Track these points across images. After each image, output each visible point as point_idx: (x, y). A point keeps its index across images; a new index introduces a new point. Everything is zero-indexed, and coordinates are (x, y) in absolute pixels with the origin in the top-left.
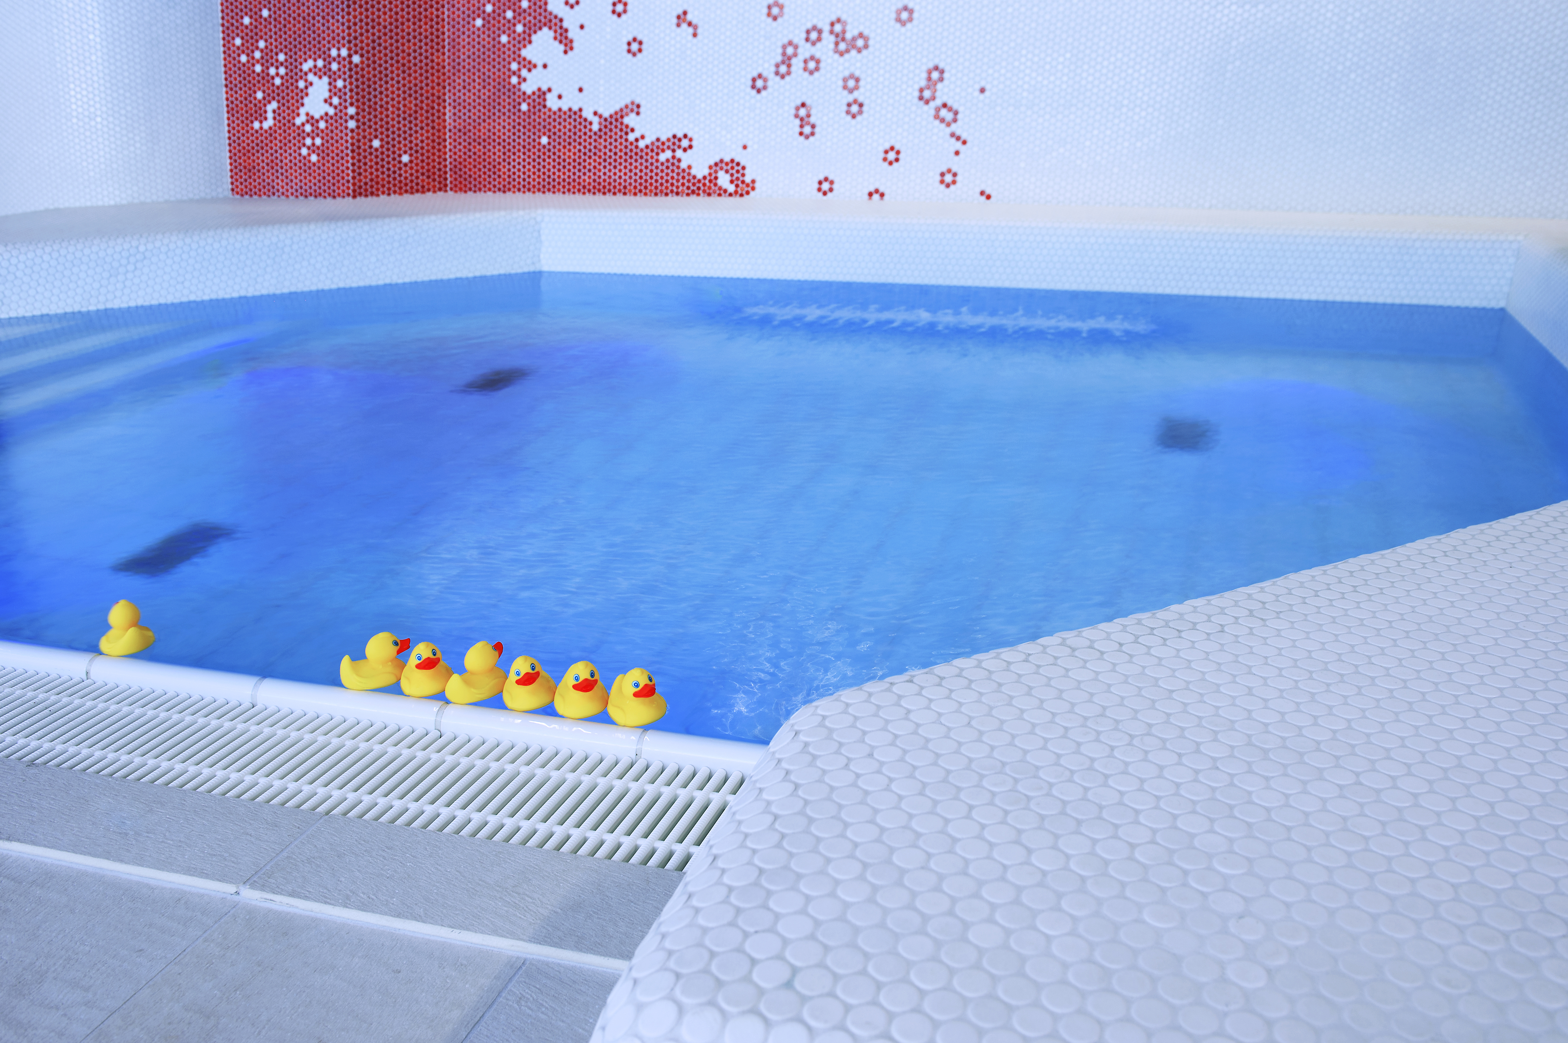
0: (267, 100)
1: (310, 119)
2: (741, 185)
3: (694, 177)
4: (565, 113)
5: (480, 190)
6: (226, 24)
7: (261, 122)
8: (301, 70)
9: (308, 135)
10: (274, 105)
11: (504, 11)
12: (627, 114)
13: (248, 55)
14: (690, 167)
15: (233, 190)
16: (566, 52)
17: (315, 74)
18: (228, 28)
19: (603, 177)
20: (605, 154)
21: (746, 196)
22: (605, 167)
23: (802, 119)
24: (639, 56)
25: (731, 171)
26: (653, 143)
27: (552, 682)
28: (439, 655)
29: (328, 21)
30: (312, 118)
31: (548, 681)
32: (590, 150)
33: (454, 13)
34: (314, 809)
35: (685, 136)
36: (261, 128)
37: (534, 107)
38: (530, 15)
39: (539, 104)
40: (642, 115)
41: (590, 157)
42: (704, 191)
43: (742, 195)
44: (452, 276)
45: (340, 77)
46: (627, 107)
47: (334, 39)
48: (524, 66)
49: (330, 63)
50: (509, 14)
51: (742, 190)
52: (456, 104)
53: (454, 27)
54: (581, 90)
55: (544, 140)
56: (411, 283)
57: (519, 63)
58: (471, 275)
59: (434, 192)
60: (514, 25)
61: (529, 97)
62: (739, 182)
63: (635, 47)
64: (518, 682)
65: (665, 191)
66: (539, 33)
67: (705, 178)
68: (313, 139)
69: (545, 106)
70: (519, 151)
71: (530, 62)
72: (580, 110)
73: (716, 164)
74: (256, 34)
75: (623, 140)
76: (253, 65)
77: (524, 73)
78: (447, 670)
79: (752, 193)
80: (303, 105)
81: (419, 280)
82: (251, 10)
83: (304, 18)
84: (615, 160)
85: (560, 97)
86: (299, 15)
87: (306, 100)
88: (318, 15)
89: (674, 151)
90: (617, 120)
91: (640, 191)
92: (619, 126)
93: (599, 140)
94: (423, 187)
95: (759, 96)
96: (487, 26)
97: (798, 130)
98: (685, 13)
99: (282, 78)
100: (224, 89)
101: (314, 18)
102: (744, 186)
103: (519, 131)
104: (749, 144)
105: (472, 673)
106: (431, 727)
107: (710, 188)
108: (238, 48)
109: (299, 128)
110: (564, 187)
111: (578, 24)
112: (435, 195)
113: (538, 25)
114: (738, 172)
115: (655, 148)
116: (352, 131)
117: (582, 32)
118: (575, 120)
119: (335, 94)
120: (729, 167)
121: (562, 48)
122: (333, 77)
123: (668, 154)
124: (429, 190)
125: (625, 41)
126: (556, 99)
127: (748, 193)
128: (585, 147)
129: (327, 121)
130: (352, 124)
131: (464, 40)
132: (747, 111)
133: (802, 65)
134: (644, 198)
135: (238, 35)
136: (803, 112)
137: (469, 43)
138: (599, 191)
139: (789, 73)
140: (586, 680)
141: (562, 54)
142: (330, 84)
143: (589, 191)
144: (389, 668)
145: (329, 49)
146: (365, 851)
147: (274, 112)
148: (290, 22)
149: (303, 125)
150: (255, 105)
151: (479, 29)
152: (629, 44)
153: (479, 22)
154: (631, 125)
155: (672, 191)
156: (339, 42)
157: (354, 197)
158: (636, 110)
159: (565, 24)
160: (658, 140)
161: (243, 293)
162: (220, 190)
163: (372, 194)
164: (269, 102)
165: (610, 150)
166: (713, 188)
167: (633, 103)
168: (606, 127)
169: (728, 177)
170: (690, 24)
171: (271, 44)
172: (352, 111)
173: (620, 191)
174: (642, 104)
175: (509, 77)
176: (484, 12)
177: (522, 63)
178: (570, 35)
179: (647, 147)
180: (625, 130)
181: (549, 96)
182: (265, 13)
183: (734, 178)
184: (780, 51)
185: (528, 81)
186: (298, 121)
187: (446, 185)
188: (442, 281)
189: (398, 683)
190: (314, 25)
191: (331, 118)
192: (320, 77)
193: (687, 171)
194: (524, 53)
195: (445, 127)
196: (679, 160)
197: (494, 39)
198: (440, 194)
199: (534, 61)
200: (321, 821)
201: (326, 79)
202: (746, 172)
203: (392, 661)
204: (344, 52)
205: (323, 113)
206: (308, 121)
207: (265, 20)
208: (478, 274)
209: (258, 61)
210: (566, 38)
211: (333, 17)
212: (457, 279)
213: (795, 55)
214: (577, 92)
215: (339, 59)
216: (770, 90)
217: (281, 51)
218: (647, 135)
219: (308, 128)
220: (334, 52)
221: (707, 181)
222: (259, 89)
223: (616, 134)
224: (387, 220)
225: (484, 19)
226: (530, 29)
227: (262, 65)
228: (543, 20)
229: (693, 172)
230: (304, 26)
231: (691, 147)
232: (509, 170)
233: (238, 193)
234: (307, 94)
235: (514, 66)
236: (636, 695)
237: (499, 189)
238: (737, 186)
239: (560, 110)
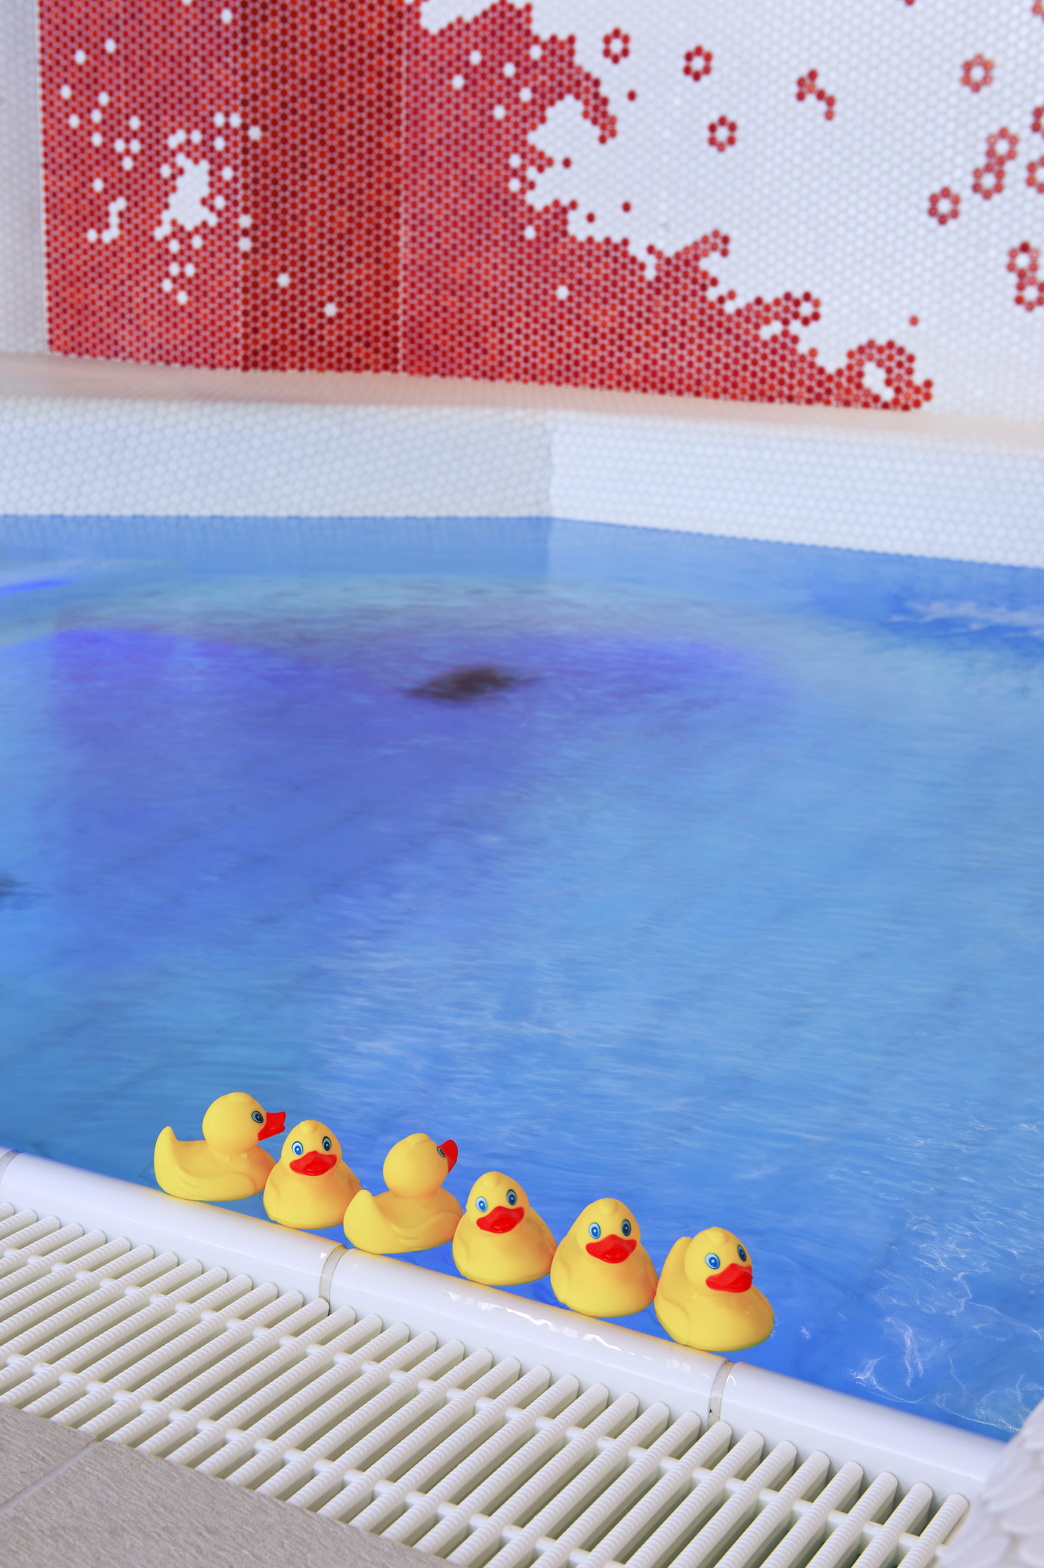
0: (110, 194)
1: (179, 232)
2: (905, 389)
3: (821, 371)
4: (599, 247)
5: (452, 372)
6: (49, 62)
7: (99, 231)
8: (166, 147)
9: (175, 258)
10: (120, 204)
11: (501, 65)
12: (706, 254)
13: (81, 116)
14: (813, 352)
15: (51, 342)
16: (603, 140)
17: (188, 155)
18: (51, 69)
19: (661, 362)
20: (665, 322)
21: (914, 411)
22: (664, 345)
23: (1022, 274)
24: (730, 150)
25: (888, 364)
26: (749, 307)
27: (549, 1234)
28: (335, 1150)
29: (211, 66)
30: (182, 229)
31: (541, 1232)
32: (640, 315)
33: (416, 64)
34: (77, 1424)
35: (807, 297)
36: (99, 241)
37: (547, 234)
38: (544, 72)
39: (555, 228)
40: (732, 257)
41: (639, 327)
42: (838, 398)
43: (906, 408)
44: (401, 513)
45: (227, 162)
46: (705, 240)
47: (219, 96)
48: (532, 162)
49: (212, 138)
50: (509, 70)
51: (907, 397)
52: (417, 222)
53: (416, 88)
54: (627, 207)
55: (562, 293)
56: (331, 519)
57: (523, 156)
58: (432, 514)
59: (376, 371)
60: (517, 89)
61: (539, 216)
62: (902, 385)
63: (722, 134)
64: (482, 1224)
65: (768, 393)
66: (559, 104)
67: (840, 373)
68: (182, 265)
69: (564, 233)
70: (519, 308)
71: (541, 155)
72: (625, 242)
73: (861, 350)
74: (96, 81)
75: (697, 299)
76: (90, 134)
77: (531, 173)
78: (350, 1182)
79: (926, 406)
80: (167, 206)
81: (346, 514)
82: (88, 40)
83: (172, 59)
84: (683, 334)
85: (591, 218)
86: (164, 53)
87: (172, 199)
88: (196, 53)
89: (786, 322)
90: (687, 263)
91: (725, 391)
92: (691, 275)
93: (655, 297)
94: (358, 361)
95: (942, 230)
96: (472, 88)
97: (1013, 292)
98: (813, 75)
99: (135, 158)
100: (42, 172)
101: (188, 59)
102: (911, 391)
103: (520, 274)
104: (922, 315)
105: (396, 1195)
106: (312, 1292)
107: (848, 391)
108: (66, 103)
109: (159, 245)
110: (593, 376)
111: (626, 91)
112: (377, 376)
113: (558, 90)
114: (900, 365)
115: (752, 315)
116: (245, 256)
117: (632, 106)
118: (615, 260)
119: (220, 191)
120: (884, 356)
121: (597, 131)
122: (217, 163)
123: (776, 327)
124: (367, 367)
125: (706, 123)
126: (584, 222)
127: (917, 404)
128: (631, 308)
129: (205, 237)
130: (245, 244)
131: (432, 112)
132: (919, 257)
133: (1024, 174)
134: (731, 403)
135: (66, 81)
136: (1023, 261)
137: (440, 118)
138: (654, 386)
139: (999, 188)
140: (613, 1237)
141: (596, 143)
142: (211, 173)
143: (636, 385)
144: (243, 1164)
145: (212, 114)
146: (165, 1529)
147: (121, 215)
148: (149, 64)
149: (166, 240)
150: (91, 202)
151: (457, 94)
152: (712, 128)
153: (458, 82)
154: (713, 272)
155: (781, 394)
156: (227, 102)
157: (245, 368)
158: (721, 246)
159: (604, 91)
160: (759, 301)
161: (57, 510)
162: (31, 341)
163: (274, 365)
164: (114, 198)
165: (675, 316)
166: (854, 391)
167: (716, 234)
168: (668, 274)
169: (882, 374)
170: (821, 95)
171: (119, 99)
172: (245, 221)
173: (689, 388)
174: (733, 235)
175: (507, 179)
176: (467, 64)
177: (529, 156)
178: (611, 109)
179: (739, 313)
180: (701, 281)
181: (572, 216)
182: (110, 46)
183: (893, 376)
184: (983, 147)
185: (538, 189)
186: (160, 233)
187: (396, 361)
188: (383, 519)
189: (259, 1195)
190: (188, 71)
191: (212, 231)
192: (196, 161)
193: (809, 359)
194: (532, 138)
195: (397, 261)
196: (795, 340)
197: (482, 113)
198: (386, 375)
199: (549, 153)
200: (88, 1451)
201: (205, 165)
202: (917, 365)
203: (249, 1151)
204: (236, 120)
205: (198, 222)
206: (174, 235)
207: (111, 57)
208: (443, 513)
209: (97, 128)
210: (605, 114)
211: (219, 59)
212: (408, 518)
213: (1012, 155)
214: (620, 211)
215: (226, 131)
216: (962, 218)
217: (135, 112)
218: (739, 290)
219: (174, 246)
220: (219, 120)
221: (843, 381)
222: (98, 175)
223: (685, 287)
224: (296, 408)
225: (466, 77)
226: (543, 96)
227: (104, 134)
228: (566, 83)
229: (820, 361)
230: (172, 71)
231: (816, 316)
232: (501, 341)
233: (59, 348)
234: (174, 189)
235: (515, 161)
236: (712, 1283)
237: (484, 374)
238: (898, 390)
239: (590, 240)
